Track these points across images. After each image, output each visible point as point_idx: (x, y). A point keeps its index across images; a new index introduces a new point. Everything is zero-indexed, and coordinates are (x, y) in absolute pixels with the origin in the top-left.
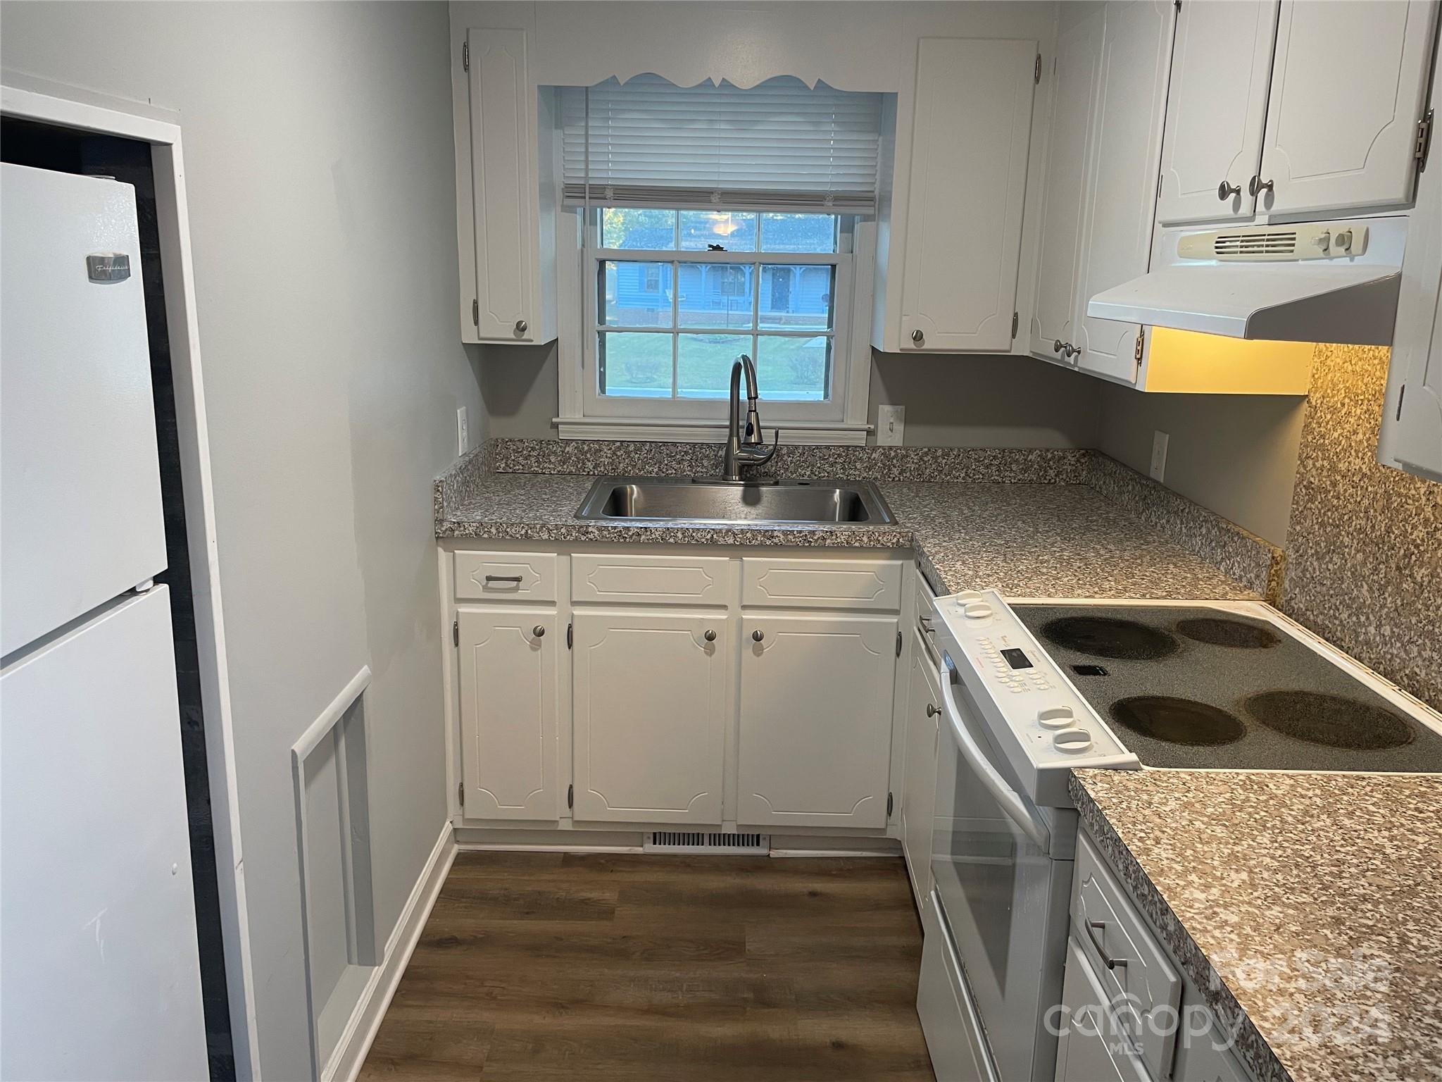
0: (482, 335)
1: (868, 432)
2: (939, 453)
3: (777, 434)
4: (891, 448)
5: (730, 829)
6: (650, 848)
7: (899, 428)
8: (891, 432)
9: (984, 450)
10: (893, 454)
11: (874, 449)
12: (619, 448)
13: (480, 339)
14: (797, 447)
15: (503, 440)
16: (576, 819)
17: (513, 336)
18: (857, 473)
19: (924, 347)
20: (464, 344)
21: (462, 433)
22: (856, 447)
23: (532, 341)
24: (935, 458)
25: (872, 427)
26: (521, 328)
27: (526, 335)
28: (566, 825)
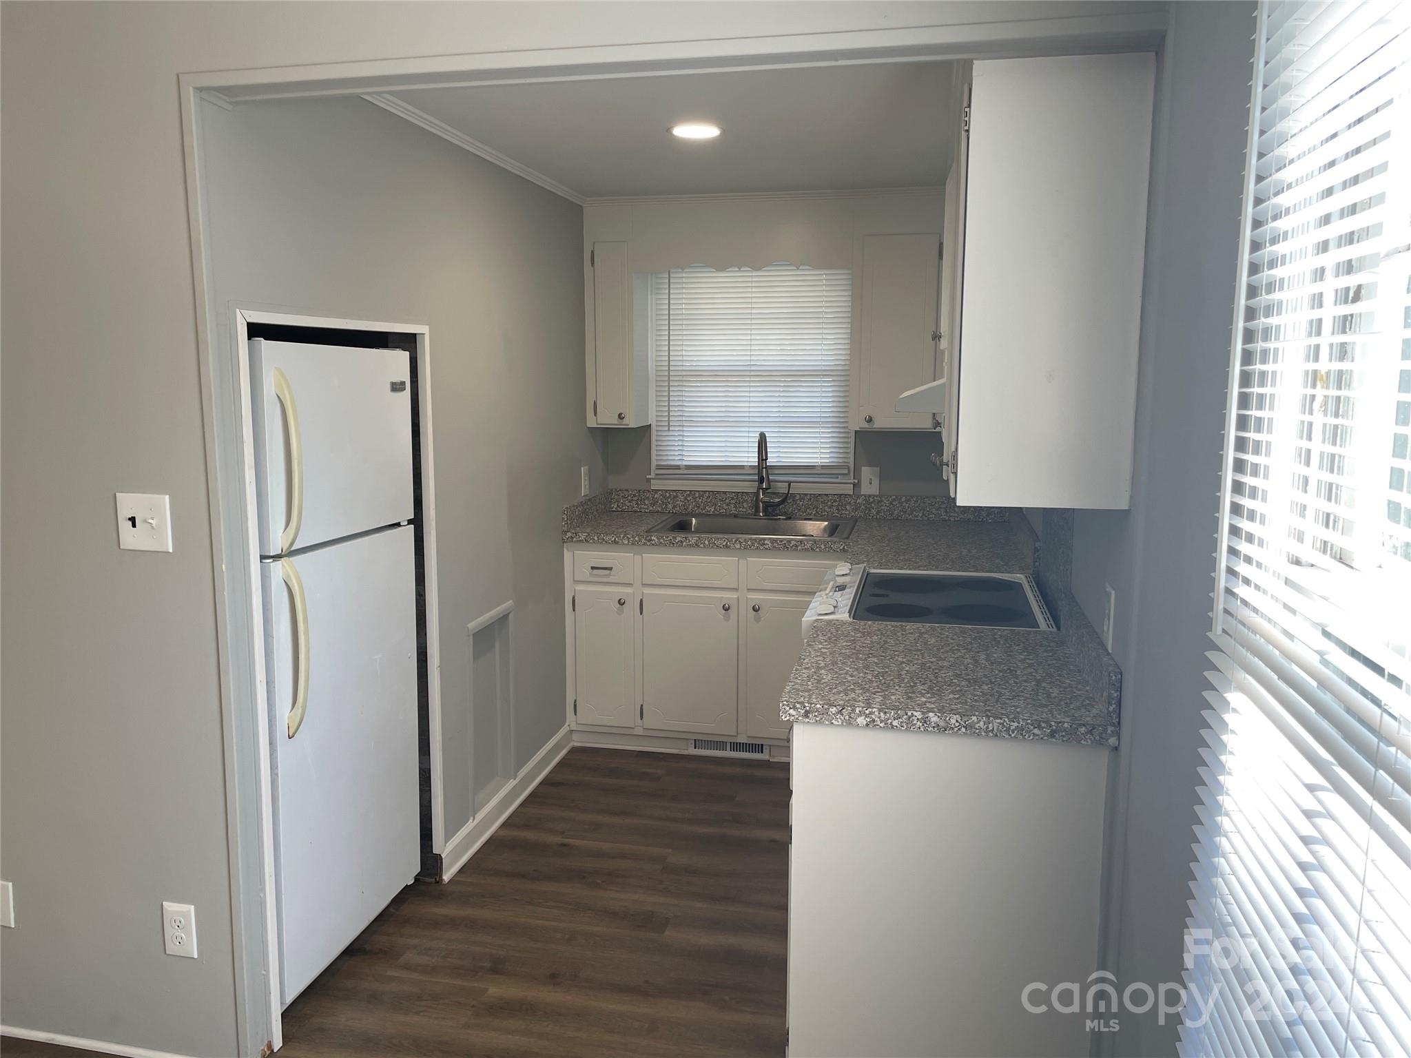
0: (599, 422)
1: (854, 485)
2: (904, 499)
3: (789, 485)
4: (870, 496)
5: (742, 739)
6: (692, 751)
7: (876, 482)
8: (870, 484)
9: (934, 497)
10: (871, 500)
11: (859, 497)
12: (689, 495)
13: (597, 424)
14: (806, 495)
15: (616, 490)
16: (645, 727)
17: (616, 423)
18: (847, 512)
19: (874, 427)
20: (589, 428)
21: (584, 482)
22: (846, 495)
23: (628, 425)
24: (901, 503)
25: (856, 481)
26: (620, 417)
27: (625, 421)
28: (639, 731)
